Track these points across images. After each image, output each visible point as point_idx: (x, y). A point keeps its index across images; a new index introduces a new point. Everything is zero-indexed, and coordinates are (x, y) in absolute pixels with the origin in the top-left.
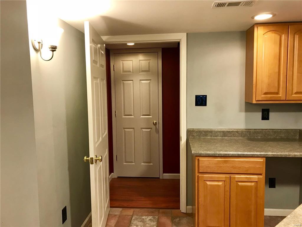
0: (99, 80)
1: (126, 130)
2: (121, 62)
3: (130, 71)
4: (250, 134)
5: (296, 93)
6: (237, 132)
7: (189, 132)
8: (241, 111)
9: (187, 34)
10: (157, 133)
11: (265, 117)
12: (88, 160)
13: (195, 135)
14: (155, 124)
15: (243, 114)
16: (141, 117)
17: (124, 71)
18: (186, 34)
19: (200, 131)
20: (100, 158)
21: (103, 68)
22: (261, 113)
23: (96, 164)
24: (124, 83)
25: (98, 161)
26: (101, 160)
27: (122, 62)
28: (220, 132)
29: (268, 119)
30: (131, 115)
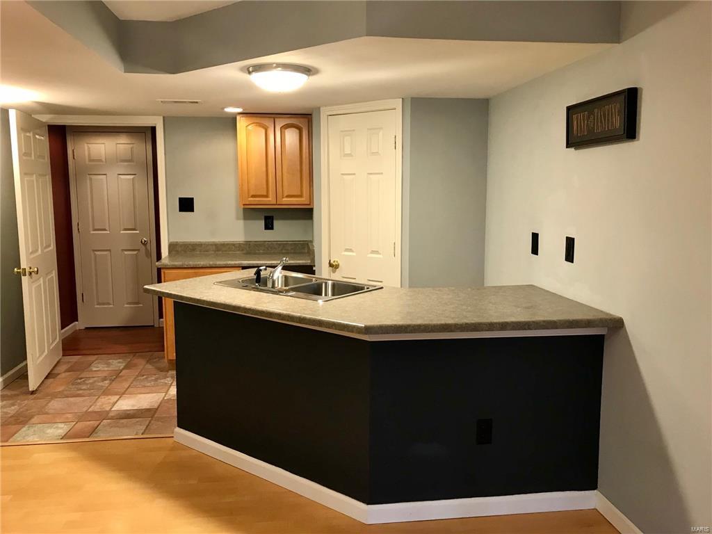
0: (35, 175)
1: (97, 253)
2: (86, 145)
3: (101, 161)
4: (249, 248)
5: (288, 196)
6: (234, 245)
7: (172, 247)
8: (238, 218)
9: (164, 117)
10: (148, 258)
11: (269, 226)
12: (19, 273)
13: (180, 249)
14: (145, 244)
15: (241, 222)
16: (122, 232)
17: (90, 160)
18: (162, 118)
19: (185, 245)
20: (36, 269)
21: (44, 159)
22: (264, 221)
23: (31, 278)
24: (91, 179)
25: (33, 273)
26: (37, 272)
27: (88, 146)
28: (211, 245)
29: (272, 228)
30: (105, 230)
